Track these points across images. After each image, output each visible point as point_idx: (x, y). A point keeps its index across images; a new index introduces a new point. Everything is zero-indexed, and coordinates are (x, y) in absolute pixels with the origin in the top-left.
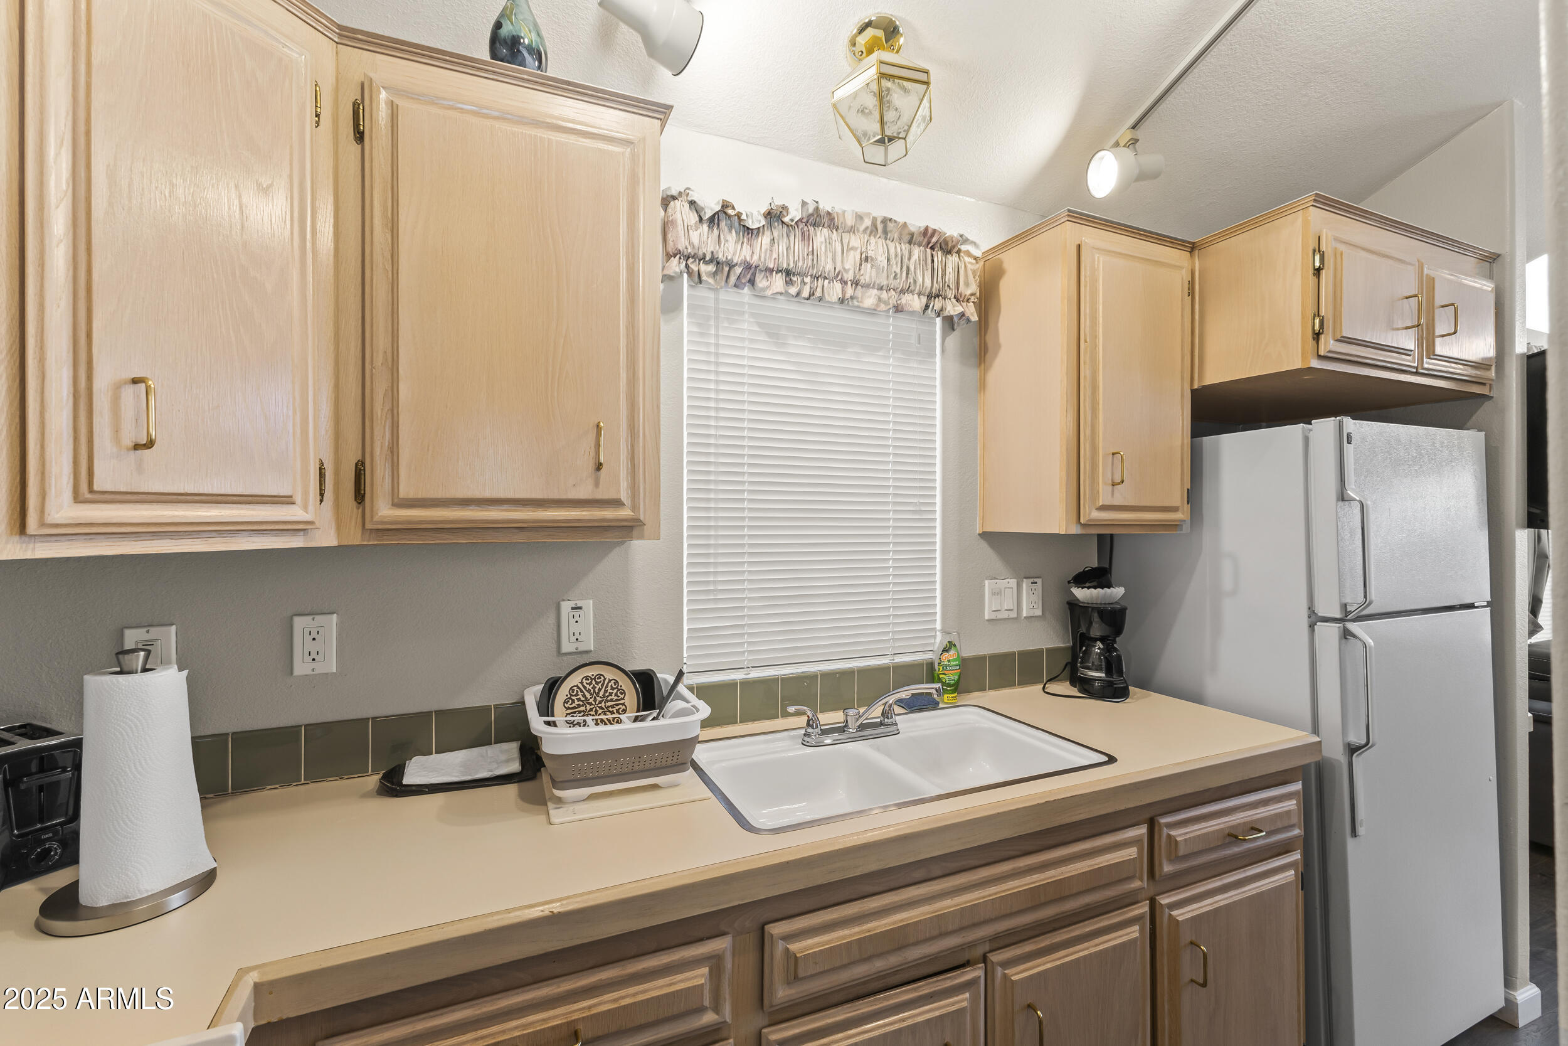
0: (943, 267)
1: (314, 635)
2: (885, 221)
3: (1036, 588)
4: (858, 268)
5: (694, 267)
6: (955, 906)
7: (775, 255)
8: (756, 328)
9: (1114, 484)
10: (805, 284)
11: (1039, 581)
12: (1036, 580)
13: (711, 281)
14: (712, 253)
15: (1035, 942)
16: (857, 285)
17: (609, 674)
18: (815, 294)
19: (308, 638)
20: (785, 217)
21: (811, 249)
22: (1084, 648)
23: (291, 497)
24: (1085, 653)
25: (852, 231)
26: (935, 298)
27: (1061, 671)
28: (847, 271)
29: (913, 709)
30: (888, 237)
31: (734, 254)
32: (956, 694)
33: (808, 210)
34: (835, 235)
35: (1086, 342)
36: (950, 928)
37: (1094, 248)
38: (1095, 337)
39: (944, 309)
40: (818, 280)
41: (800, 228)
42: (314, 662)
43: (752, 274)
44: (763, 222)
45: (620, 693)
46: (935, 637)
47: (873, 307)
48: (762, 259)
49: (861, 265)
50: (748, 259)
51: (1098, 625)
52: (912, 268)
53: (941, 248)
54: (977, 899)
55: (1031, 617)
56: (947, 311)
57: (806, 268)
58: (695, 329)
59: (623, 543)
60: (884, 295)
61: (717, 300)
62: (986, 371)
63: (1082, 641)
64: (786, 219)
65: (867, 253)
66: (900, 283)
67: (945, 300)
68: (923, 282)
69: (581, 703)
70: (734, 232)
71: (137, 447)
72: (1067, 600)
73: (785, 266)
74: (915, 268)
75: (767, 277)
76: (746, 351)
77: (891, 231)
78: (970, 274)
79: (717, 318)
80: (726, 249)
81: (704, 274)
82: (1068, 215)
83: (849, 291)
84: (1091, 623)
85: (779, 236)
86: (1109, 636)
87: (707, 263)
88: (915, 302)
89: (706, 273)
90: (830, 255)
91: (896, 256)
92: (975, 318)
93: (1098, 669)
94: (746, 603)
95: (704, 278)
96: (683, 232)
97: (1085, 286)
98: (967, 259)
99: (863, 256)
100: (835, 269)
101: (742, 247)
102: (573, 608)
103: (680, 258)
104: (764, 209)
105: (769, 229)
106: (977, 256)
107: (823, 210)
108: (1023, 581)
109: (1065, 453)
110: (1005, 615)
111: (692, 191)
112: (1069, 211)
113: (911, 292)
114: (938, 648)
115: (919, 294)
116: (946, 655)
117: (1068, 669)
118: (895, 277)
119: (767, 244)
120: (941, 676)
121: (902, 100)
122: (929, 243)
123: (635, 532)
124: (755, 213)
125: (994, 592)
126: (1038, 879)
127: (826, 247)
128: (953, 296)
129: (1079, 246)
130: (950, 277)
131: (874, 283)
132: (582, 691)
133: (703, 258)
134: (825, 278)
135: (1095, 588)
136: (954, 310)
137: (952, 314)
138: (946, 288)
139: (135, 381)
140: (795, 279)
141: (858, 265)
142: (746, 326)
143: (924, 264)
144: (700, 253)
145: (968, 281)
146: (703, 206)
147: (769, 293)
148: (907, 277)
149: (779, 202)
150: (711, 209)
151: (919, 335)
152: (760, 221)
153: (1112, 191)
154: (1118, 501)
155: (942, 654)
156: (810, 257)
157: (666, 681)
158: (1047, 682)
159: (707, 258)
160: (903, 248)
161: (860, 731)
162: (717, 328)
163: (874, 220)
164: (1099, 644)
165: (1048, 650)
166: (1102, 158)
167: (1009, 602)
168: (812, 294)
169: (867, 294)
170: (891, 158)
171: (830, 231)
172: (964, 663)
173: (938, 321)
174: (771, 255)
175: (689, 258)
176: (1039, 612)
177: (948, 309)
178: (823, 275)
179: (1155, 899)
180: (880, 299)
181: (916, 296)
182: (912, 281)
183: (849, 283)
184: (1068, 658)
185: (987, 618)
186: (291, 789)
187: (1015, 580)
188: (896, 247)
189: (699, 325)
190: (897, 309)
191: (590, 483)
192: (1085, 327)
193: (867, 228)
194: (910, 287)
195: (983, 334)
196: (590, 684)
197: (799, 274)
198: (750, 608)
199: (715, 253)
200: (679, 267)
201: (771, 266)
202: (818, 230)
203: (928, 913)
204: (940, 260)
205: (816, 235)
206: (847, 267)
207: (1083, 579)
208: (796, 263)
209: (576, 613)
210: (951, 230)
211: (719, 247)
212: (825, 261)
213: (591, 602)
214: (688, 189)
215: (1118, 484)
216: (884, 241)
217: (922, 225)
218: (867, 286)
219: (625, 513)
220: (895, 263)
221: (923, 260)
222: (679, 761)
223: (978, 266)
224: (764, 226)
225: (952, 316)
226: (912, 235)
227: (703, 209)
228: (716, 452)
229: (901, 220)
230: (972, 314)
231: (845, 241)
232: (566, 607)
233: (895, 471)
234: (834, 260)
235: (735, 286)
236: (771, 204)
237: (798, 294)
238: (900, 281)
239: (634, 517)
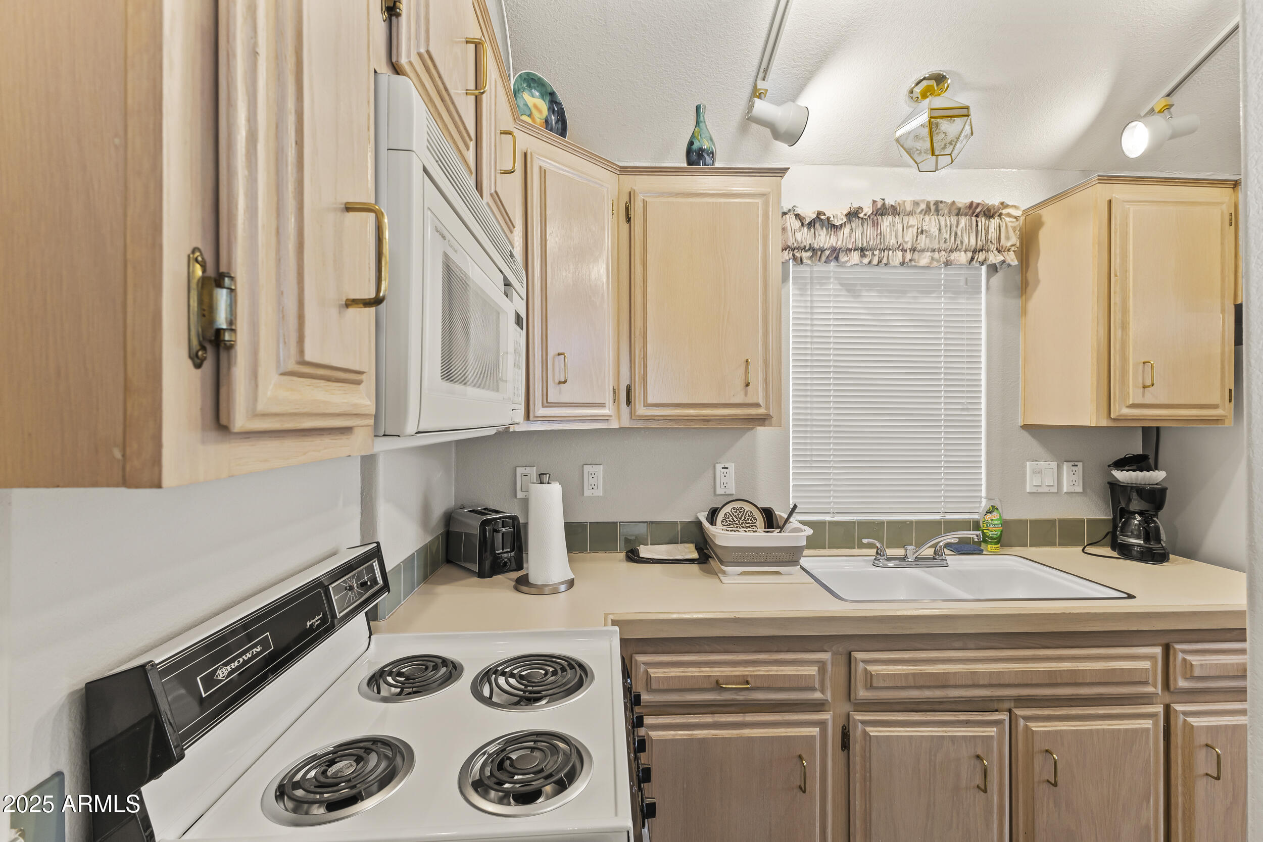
0: (987, 229)
1: (593, 475)
2: (937, 203)
3: (1077, 469)
4: (915, 240)
5: (798, 255)
6: (985, 669)
7: (853, 240)
8: (839, 287)
9: (1144, 387)
10: (875, 255)
11: (1080, 465)
12: (1076, 463)
13: (809, 262)
14: (810, 244)
15: (1054, 710)
16: (914, 250)
17: (747, 507)
18: (882, 261)
19: (590, 477)
20: (861, 213)
21: (879, 232)
22: (1123, 520)
23: (605, 404)
24: (1124, 524)
25: (911, 213)
26: (979, 252)
27: (1102, 538)
28: (906, 243)
29: (961, 552)
30: (940, 214)
31: (825, 243)
32: (999, 546)
33: (877, 205)
34: (897, 219)
35: (1116, 275)
36: (981, 683)
37: (1124, 201)
38: (1125, 271)
39: (987, 259)
40: (884, 252)
41: (871, 218)
42: (593, 490)
43: (837, 254)
44: (845, 220)
45: (754, 519)
46: (980, 502)
47: (927, 265)
48: (844, 244)
49: (917, 237)
50: (834, 245)
51: (1137, 502)
52: (959, 233)
53: (985, 214)
54: (1003, 668)
55: (1072, 493)
56: (989, 261)
57: (876, 245)
58: (797, 292)
59: (752, 429)
60: (936, 255)
61: (812, 272)
62: (1026, 301)
63: (1122, 514)
64: (861, 215)
65: (922, 227)
66: (950, 244)
67: (988, 252)
68: (969, 242)
69: (731, 523)
70: (824, 229)
71: (560, 383)
72: (1108, 481)
73: (860, 246)
74: (962, 233)
75: (847, 254)
76: (832, 303)
77: (941, 210)
78: (1010, 230)
79: (812, 284)
80: (819, 241)
81: (804, 259)
82: (1099, 179)
83: (908, 256)
84: (1130, 500)
85: (856, 226)
86: (1147, 511)
87: (806, 251)
88: (962, 257)
89: (806, 258)
90: (893, 234)
91: (946, 226)
92: (1015, 262)
93: (1138, 537)
94: (832, 470)
95: (805, 261)
96: (791, 234)
97: (1116, 233)
98: (1008, 219)
99: (919, 230)
100: (897, 242)
101: (830, 237)
102: (723, 468)
103: (789, 250)
104: (845, 212)
105: (849, 223)
106: (1017, 215)
107: (889, 204)
108: (1063, 464)
109: (1096, 363)
110: (1046, 490)
111: (797, 207)
112: (1099, 176)
113: (959, 250)
114: (983, 510)
115: (965, 251)
116: (989, 516)
117: (1109, 536)
118: (945, 242)
119: (847, 234)
120: (985, 531)
121: (949, 128)
122: (974, 213)
123: (767, 422)
124: (839, 214)
125: (1034, 471)
126: (1055, 666)
127: (890, 228)
128: (995, 249)
129: (1110, 201)
130: (992, 234)
131: (928, 248)
132: (731, 516)
133: (804, 249)
134: (890, 249)
135: (1134, 471)
136: (996, 259)
137: (994, 263)
138: (989, 243)
139: (559, 354)
140: (867, 253)
141: (915, 237)
142: (831, 286)
143: (970, 229)
144: (802, 246)
145: (1009, 236)
146: (804, 216)
147: (849, 264)
148: (955, 240)
149: (856, 205)
150: (810, 217)
151: (967, 279)
152: (843, 219)
153: (1145, 151)
154: (1149, 400)
155: (985, 515)
156: (879, 237)
157: (781, 516)
158: (1088, 545)
159: (807, 248)
160: (952, 220)
161: (916, 561)
162: (812, 289)
163: (928, 204)
164: (1139, 518)
165: (1089, 521)
166: (1135, 126)
167: (1049, 479)
168: (880, 262)
169: (923, 256)
170: (940, 166)
171: (893, 217)
172: (1005, 524)
173: (984, 268)
174: (850, 240)
175: (795, 249)
176: (1079, 489)
177: (990, 259)
178: (888, 248)
179: (1170, 706)
180: (933, 259)
181: (963, 252)
182: (959, 243)
183: (908, 251)
184: (1109, 528)
185: (1028, 491)
186: (584, 554)
187: (1055, 463)
188: (946, 220)
189: (800, 289)
190: (947, 264)
191: (742, 393)
192: (1115, 265)
193: (923, 210)
194: (957, 247)
195: (1024, 273)
196: (736, 512)
197: (870, 250)
198: (835, 474)
199: (812, 244)
200: (789, 256)
201: (850, 247)
202: (885, 218)
203: (964, 669)
204: (983, 224)
205: (883, 221)
206: (906, 240)
207: (1122, 464)
208: (868, 243)
209: (725, 471)
210: (993, 200)
211: (815, 240)
212: (890, 238)
213: (733, 464)
214: (795, 206)
215: (1149, 387)
216: (936, 217)
217: (967, 201)
218: (923, 251)
219: (762, 411)
220: (945, 231)
221: (969, 226)
222: (794, 560)
223: (1018, 223)
224: (845, 222)
225: (995, 264)
226: (959, 209)
227: (804, 218)
228: (811, 370)
229: (949, 201)
230: (1012, 260)
231: (905, 222)
232: (719, 467)
233: (946, 380)
234: (896, 237)
235: (825, 262)
236: (850, 208)
237: (870, 262)
238: (949, 245)
239: (767, 413)
